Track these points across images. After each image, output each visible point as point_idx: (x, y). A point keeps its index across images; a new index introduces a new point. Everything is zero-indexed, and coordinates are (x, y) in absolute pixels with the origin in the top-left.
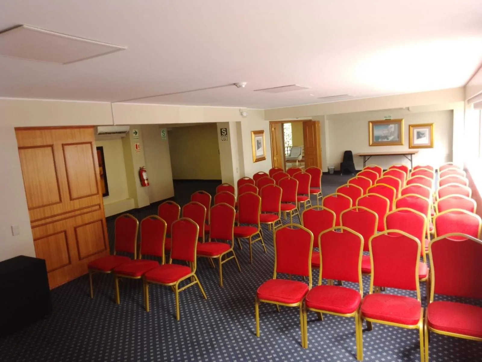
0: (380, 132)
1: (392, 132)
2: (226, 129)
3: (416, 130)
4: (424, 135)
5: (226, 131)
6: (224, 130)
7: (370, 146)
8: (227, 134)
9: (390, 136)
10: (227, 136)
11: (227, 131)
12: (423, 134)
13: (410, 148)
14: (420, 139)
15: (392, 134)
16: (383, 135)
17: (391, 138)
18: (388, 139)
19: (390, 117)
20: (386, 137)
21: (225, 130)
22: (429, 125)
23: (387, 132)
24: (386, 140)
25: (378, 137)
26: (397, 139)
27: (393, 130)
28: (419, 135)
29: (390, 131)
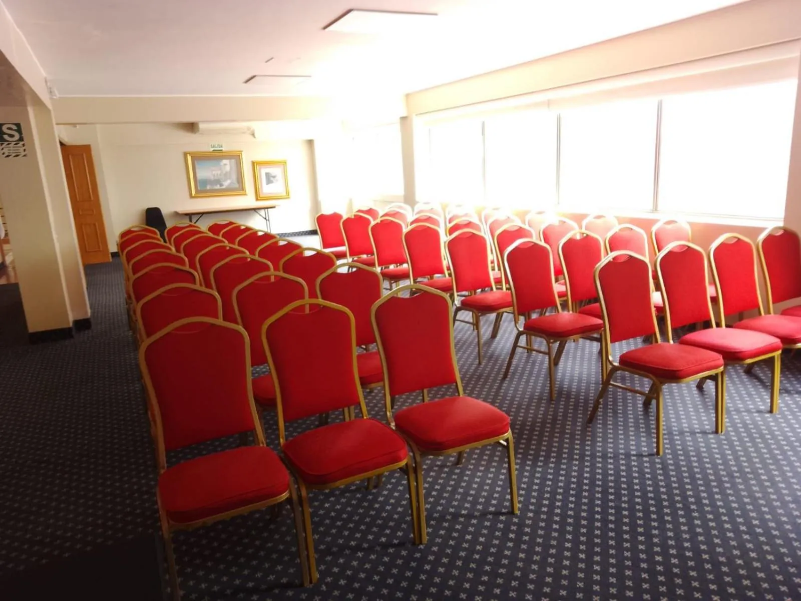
0: (205, 172)
1: (227, 173)
2: (18, 125)
3: (264, 171)
4: (276, 179)
5: (19, 130)
6: (9, 129)
7: (191, 197)
8: (21, 139)
9: (225, 180)
10: (24, 145)
11: (23, 131)
12: (274, 177)
13: (257, 199)
14: (270, 185)
15: (227, 175)
16: (212, 178)
17: (226, 184)
18: (221, 185)
19: (222, 147)
20: (218, 182)
21: (15, 127)
22: (283, 164)
23: (219, 172)
24: (218, 187)
25: (205, 182)
26: (237, 186)
27: (228, 168)
28: (270, 179)
29: (224, 172)
